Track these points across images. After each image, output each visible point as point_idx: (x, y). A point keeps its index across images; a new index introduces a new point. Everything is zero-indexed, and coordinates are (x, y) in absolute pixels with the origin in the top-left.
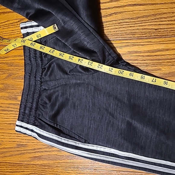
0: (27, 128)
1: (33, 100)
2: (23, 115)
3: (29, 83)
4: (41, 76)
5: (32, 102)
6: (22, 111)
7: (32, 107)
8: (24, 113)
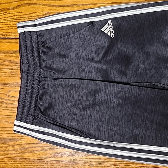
0: (25, 128)
1: (32, 99)
2: (21, 114)
3: (26, 83)
4: (39, 76)
5: (31, 101)
6: (20, 110)
7: (30, 107)
8: (22, 112)
